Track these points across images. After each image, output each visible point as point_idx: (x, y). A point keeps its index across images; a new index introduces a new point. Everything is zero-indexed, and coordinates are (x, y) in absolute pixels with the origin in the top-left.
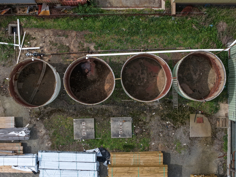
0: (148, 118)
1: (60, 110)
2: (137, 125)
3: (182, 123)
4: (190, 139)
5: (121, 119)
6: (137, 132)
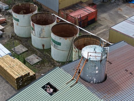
0: (48, 65)
1: (21, 41)
2: (40, 64)
5: (37, 57)
6: (37, 66)
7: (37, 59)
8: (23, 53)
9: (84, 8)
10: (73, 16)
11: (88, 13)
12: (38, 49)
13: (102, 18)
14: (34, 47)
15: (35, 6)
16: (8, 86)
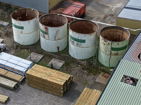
0: (75, 66)
2: (66, 66)
3: (94, 74)
4: (95, 82)
5: (59, 60)
6: (64, 69)
7: (59, 63)
8: (40, 60)
9: (73, 4)
10: (68, 14)
11: (80, 9)
12: (53, 53)
13: (88, 11)
14: (47, 52)
15: (32, 10)
16: (50, 96)
